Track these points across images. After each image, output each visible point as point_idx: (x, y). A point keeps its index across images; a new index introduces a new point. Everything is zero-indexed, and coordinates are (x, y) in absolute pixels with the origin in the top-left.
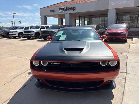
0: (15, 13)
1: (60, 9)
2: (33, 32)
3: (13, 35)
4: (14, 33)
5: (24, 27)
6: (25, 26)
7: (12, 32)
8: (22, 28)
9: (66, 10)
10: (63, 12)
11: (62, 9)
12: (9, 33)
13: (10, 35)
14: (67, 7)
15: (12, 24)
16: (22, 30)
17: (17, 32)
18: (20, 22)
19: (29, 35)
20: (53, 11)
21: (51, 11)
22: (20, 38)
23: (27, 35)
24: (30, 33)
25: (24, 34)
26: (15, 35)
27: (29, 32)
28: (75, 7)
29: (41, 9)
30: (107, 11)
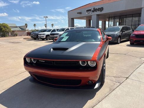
0: (47, 17)
1: (87, 11)
2: (58, 34)
3: (41, 37)
4: (42, 36)
5: (51, 30)
6: (53, 29)
7: (41, 35)
8: (49, 31)
9: (93, 11)
10: (90, 13)
11: (90, 10)
12: (39, 36)
13: (39, 37)
14: (94, 8)
15: (46, 27)
16: (49, 32)
17: (44, 34)
18: (52, 25)
19: (54, 37)
20: (80, 13)
21: (78, 13)
22: (48, 40)
23: (53, 37)
24: (55, 36)
25: (50, 36)
26: (43, 37)
27: (54, 34)
28: (102, 8)
29: (69, 12)
30: (140, 9)
